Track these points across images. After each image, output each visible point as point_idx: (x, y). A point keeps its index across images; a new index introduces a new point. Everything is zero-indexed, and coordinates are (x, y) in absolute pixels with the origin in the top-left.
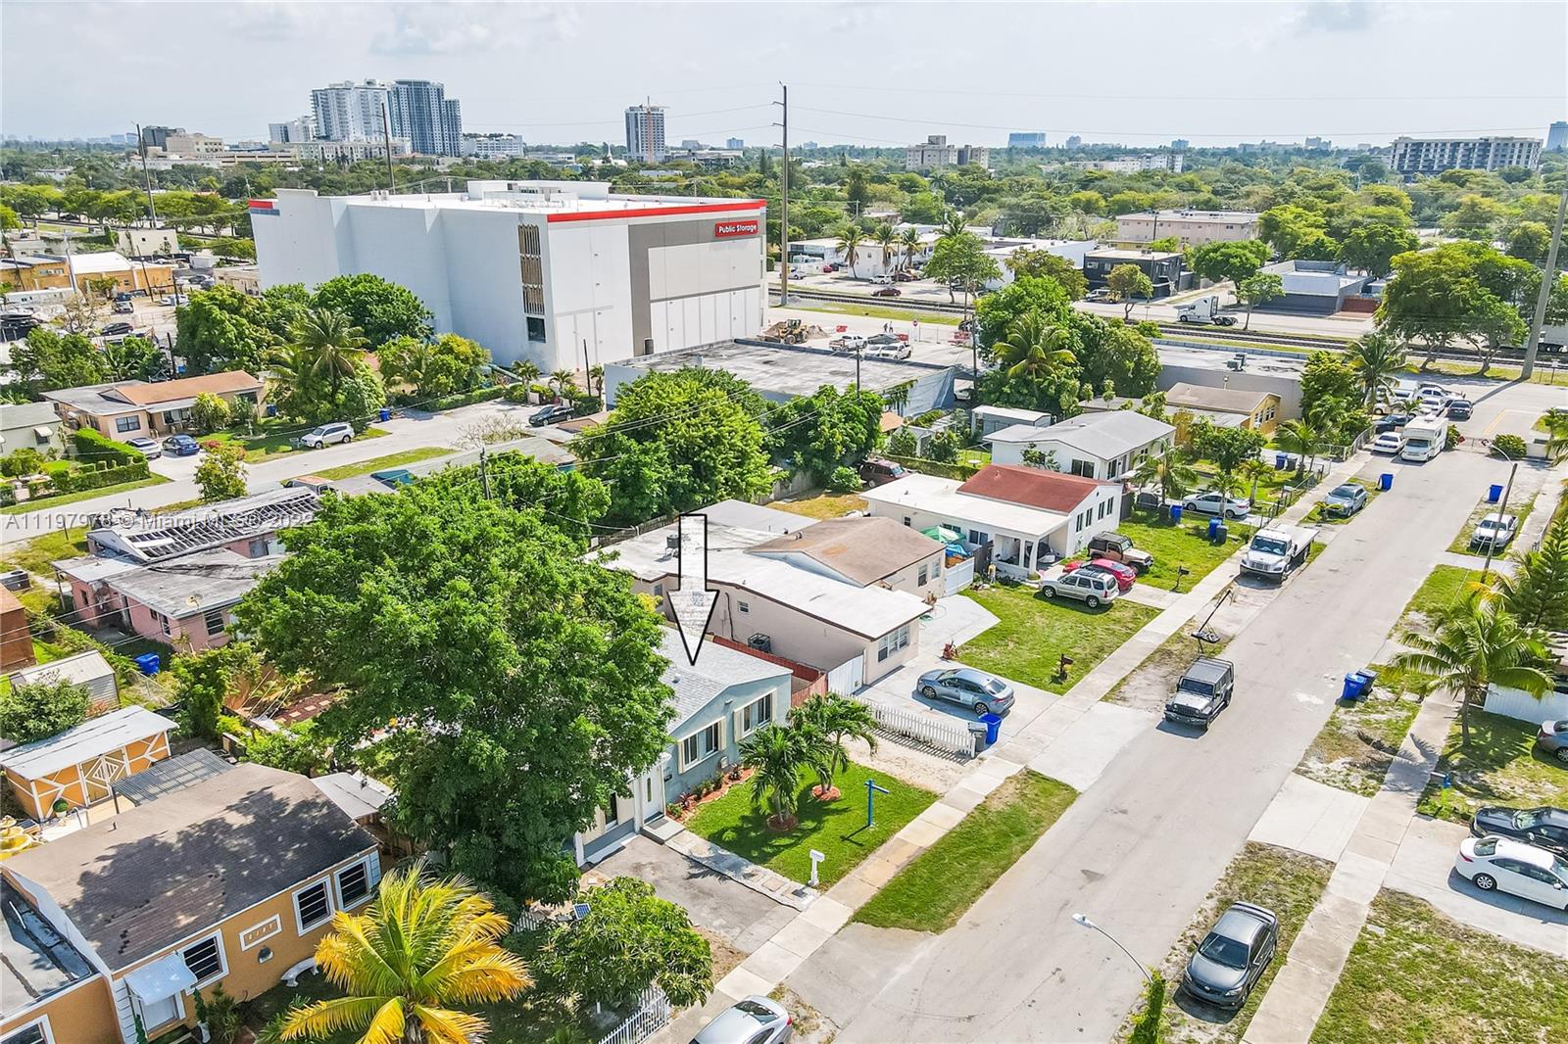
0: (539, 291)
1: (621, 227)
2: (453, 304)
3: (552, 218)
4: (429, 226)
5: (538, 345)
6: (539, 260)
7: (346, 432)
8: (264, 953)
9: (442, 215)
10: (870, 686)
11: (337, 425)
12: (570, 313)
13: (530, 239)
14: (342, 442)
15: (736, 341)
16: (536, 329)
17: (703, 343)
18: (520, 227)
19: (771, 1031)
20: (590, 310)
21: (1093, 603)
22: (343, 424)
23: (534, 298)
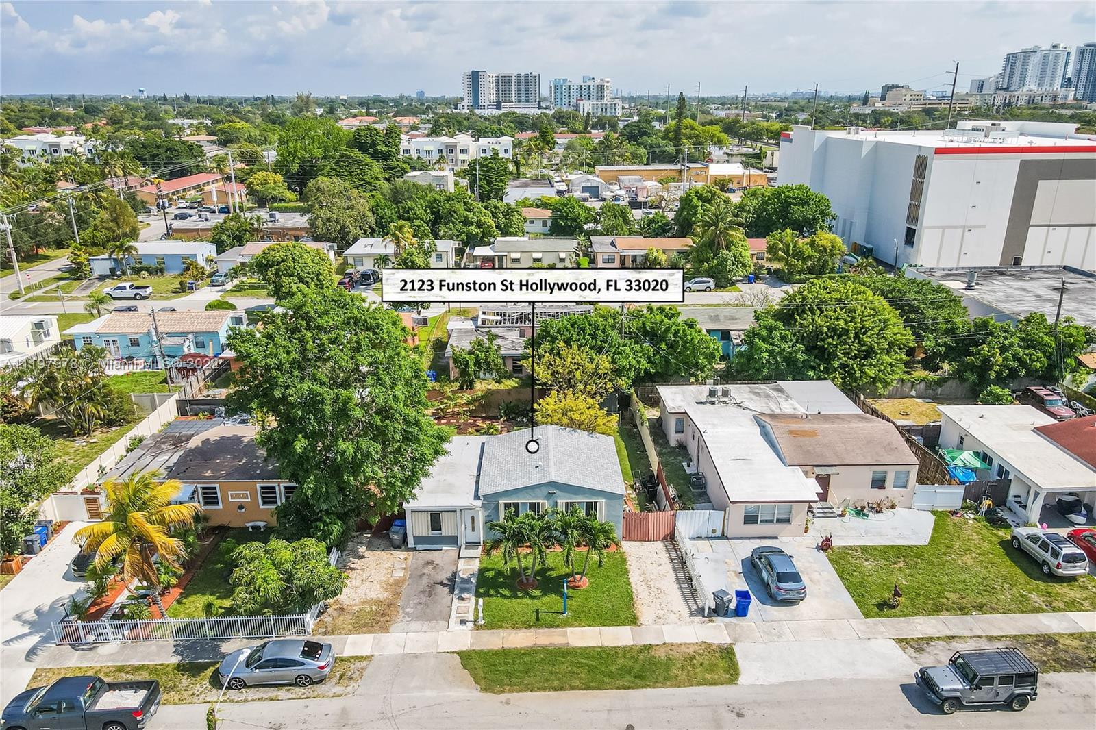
0: (917, 207)
1: (1014, 161)
2: (870, 212)
3: (939, 151)
4: (864, 154)
5: (908, 248)
6: (923, 183)
7: (708, 284)
8: (241, 507)
9: (878, 146)
10: (728, 538)
11: (705, 279)
12: (938, 227)
13: (921, 166)
14: (705, 291)
15: (1065, 268)
16: (910, 237)
17: (1043, 264)
18: (918, 157)
19: (302, 664)
20: (961, 227)
21: (1046, 570)
22: (709, 279)
23: (913, 215)
